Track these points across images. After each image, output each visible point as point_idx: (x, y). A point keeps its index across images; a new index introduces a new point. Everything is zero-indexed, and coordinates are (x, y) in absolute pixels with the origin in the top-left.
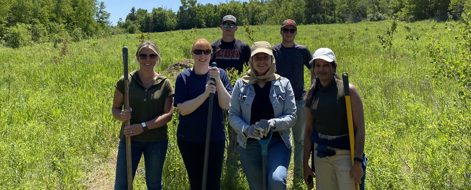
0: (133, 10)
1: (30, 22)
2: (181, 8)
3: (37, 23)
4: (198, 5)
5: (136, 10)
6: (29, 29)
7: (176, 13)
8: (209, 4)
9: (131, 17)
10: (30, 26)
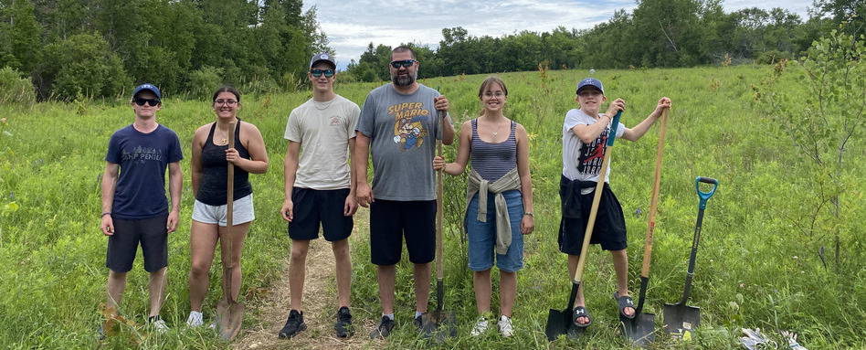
0: (371, 46)
1: (222, 65)
2: (442, 43)
3: (230, 66)
4: (470, 38)
5: (375, 46)
6: (220, 75)
7: (435, 52)
8: (487, 37)
9: (367, 58)
10: (220, 70)
